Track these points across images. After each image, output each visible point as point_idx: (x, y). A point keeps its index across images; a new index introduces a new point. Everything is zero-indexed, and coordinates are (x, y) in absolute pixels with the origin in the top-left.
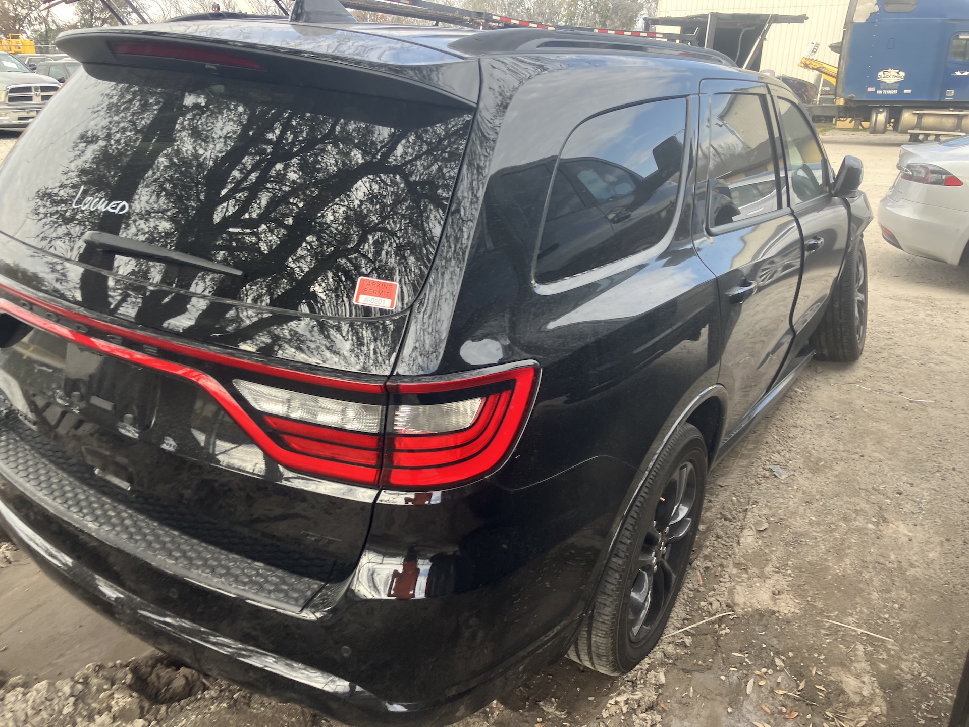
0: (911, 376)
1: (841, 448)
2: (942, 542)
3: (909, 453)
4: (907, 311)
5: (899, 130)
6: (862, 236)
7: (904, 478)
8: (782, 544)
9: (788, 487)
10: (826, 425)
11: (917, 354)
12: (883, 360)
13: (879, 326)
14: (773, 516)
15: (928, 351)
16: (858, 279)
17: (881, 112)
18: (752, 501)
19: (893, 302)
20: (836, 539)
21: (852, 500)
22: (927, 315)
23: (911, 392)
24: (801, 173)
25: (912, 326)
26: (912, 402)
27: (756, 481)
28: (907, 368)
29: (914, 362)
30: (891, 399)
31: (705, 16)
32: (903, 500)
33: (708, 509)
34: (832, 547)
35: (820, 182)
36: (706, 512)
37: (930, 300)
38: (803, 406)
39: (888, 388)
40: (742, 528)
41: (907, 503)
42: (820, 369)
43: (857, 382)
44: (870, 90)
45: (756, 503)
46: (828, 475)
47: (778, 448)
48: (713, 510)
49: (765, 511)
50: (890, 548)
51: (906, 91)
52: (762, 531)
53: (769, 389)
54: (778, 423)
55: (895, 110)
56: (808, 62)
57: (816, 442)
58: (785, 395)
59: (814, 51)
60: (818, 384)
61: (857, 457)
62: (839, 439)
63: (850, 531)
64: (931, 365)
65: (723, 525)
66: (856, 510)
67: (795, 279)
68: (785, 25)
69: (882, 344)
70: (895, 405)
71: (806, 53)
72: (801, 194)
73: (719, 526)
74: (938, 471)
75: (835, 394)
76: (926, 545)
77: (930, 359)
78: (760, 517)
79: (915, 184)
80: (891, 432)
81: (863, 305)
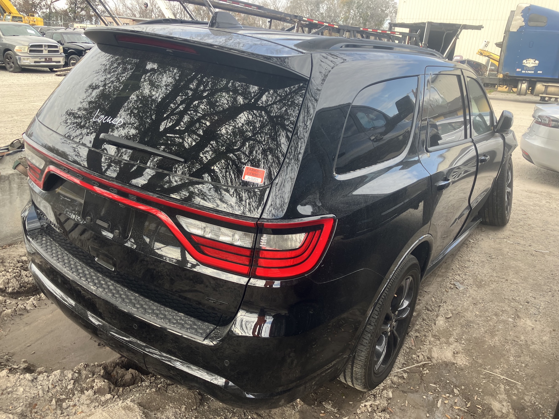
0: (536, 236)
1: (495, 275)
2: (551, 331)
3: (534, 280)
4: (535, 199)
5: (534, 94)
6: (511, 155)
7: (531, 294)
8: (459, 326)
9: (464, 294)
10: (486, 261)
11: (540, 225)
12: (520, 226)
13: (519, 207)
14: (455, 310)
15: (547, 223)
16: (508, 180)
17: (524, 83)
18: (443, 301)
19: (527, 193)
20: (490, 325)
21: (500, 304)
22: (547, 202)
23: (536, 246)
24: (478, 118)
25: (538, 208)
26: (536, 251)
27: (446, 290)
28: (534, 232)
29: (538, 229)
30: (524, 249)
31: (424, 24)
32: (529, 306)
33: (419, 304)
34: (488, 330)
35: (488, 123)
36: (417, 305)
37: (549, 194)
38: (474, 250)
39: (522, 242)
40: (437, 316)
41: (532, 308)
42: (484, 229)
43: (505, 238)
44: (518, 70)
45: (445, 302)
46: (487, 289)
47: (459, 272)
48: (421, 305)
49: (450, 307)
50: (521, 333)
51: (539, 72)
52: (448, 318)
53: (455, 238)
54: (459, 258)
55: (532, 82)
56: (482, 52)
57: (480, 271)
58: (464, 243)
59: (486, 46)
60: (482, 238)
61: (504, 280)
62: (494, 270)
63: (499, 322)
64: (549, 231)
65: (427, 313)
66: (502, 310)
67: (473, 178)
68: (469, 30)
69: (520, 217)
70: (526, 252)
71: (481, 46)
72: (477, 131)
73: (424, 314)
74: (550, 291)
75: (492, 244)
76: (541, 332)
77: (548, 227)
78: (447, 310)
79: (542, 127)
80: (524, 267)
81: (510, 194)
